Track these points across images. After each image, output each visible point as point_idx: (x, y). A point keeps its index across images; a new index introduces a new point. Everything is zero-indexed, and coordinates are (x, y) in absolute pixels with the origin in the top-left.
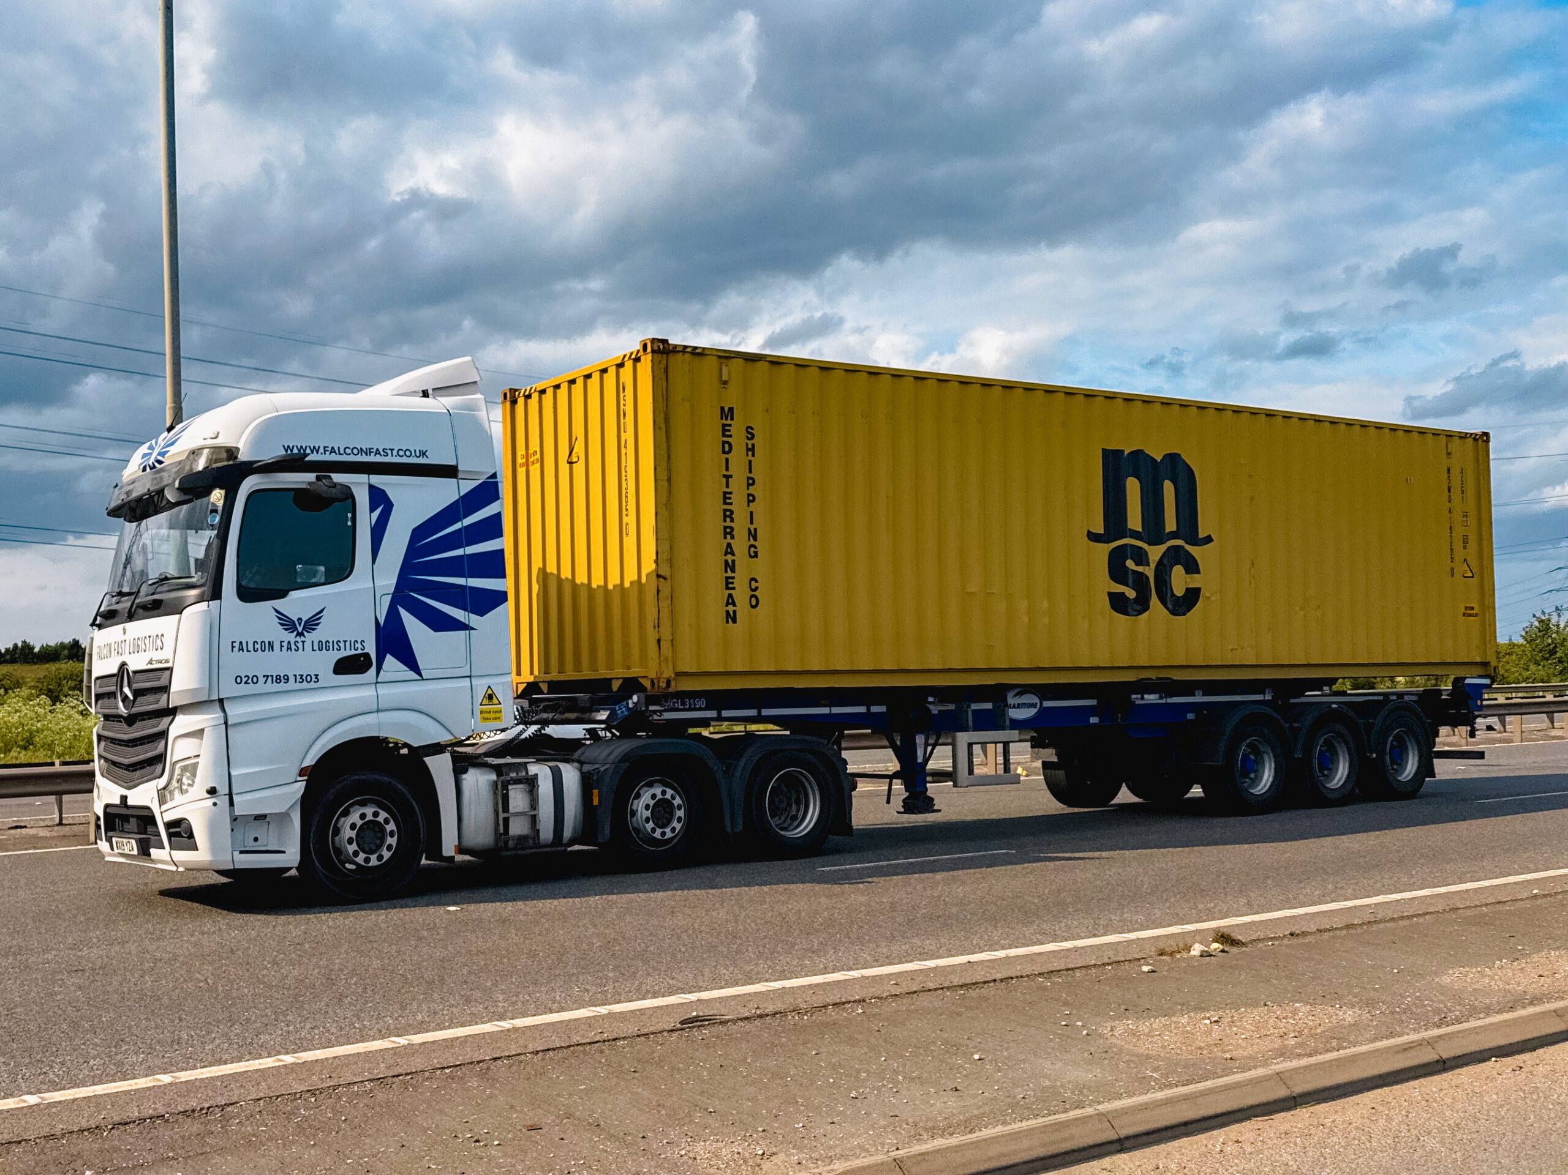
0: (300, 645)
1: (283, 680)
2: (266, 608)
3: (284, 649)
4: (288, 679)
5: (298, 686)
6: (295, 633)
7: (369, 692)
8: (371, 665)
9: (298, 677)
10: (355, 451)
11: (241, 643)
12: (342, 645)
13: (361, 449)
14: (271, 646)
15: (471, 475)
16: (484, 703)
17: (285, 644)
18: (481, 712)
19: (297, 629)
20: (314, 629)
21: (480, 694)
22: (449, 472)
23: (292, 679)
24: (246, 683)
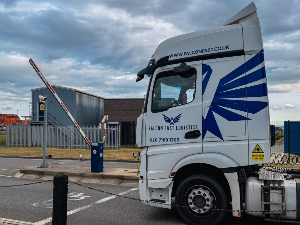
0: (172, 128)
1: (166, 140)
2: (160, 114)
3: (166, 129)
4: (168, 140)
5: (171, 143)
6: (170, 123)
7: (199, 145)
8: (200, 135)
9: (171, 139)
10: (197, 52)
11: (152, 127)
12: (188, 127)
13: (199, 51)
14: (162, 128)
15: (250, 52)
16: (255, 151)
17: (167, 127)
18: (253, 156)
19: (171, 122)
20: (177, 122)
21: (252, 148)
22: (241, 53)
23: (169, 140)
24: (153, 141)
